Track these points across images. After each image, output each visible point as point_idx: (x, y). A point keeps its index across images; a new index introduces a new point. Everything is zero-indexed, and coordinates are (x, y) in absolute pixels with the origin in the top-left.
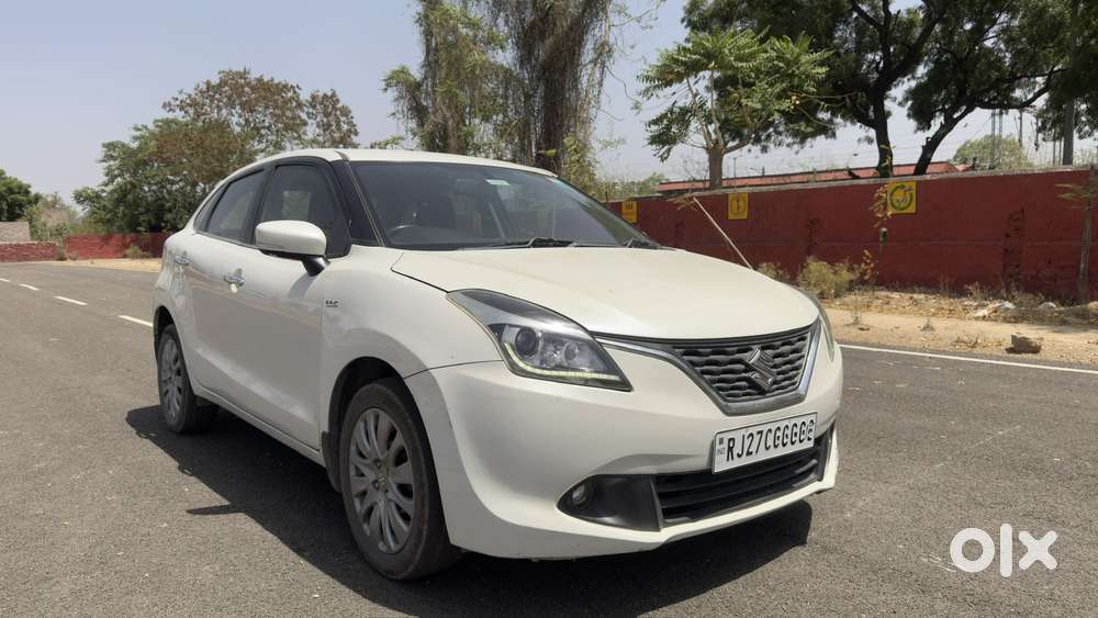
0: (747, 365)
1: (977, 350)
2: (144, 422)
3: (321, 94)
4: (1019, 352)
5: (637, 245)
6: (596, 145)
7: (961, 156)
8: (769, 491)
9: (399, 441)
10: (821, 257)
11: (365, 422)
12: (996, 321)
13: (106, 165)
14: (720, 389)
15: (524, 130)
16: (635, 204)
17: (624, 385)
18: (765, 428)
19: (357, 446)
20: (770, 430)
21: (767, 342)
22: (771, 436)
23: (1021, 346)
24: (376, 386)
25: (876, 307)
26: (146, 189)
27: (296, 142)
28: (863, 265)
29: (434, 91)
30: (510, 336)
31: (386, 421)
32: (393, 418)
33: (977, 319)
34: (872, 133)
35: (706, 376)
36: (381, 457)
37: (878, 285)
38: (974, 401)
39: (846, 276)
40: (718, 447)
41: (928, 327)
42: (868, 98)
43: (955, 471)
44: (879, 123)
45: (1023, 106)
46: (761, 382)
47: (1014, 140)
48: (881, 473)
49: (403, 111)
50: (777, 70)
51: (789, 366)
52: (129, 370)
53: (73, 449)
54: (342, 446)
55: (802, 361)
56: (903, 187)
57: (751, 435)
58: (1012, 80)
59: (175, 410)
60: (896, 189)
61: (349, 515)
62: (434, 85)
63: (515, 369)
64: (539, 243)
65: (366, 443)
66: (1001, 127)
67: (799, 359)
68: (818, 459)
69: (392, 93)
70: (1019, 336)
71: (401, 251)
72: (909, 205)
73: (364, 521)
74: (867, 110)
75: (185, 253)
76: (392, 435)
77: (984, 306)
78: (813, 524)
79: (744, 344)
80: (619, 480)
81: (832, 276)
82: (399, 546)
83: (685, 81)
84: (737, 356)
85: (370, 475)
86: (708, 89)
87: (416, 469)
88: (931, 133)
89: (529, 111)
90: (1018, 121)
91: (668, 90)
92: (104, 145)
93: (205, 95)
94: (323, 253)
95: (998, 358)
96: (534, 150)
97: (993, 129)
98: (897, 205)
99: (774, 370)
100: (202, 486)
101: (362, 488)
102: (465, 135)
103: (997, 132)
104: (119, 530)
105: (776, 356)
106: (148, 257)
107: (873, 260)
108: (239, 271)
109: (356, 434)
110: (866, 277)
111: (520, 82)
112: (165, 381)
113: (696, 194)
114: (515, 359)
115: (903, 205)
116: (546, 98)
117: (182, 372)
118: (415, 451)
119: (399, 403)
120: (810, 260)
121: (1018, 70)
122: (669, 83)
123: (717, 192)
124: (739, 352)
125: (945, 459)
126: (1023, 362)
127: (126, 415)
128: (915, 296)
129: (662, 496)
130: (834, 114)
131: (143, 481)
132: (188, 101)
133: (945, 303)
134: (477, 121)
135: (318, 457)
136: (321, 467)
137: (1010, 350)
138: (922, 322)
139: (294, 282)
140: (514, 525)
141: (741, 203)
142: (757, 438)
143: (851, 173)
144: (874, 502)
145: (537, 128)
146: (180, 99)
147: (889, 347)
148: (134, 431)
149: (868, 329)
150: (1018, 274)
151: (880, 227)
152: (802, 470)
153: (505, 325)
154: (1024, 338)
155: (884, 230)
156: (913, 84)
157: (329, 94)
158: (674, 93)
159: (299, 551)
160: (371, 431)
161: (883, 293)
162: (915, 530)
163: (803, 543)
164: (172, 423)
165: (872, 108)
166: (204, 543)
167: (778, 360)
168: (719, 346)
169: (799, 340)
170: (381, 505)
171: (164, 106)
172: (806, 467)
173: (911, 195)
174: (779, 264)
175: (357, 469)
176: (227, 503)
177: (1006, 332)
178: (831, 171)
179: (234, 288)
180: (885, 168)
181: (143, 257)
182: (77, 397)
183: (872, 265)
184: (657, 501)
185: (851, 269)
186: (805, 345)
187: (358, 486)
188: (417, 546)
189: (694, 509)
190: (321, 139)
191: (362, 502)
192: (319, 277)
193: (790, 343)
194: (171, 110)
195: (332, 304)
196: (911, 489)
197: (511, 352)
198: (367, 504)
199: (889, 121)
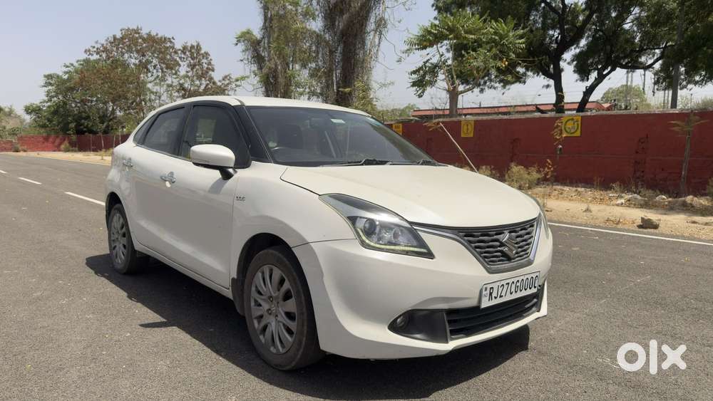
0: (501, 243)
1: (620, 226)
2: (99, 265)
3: (189, 45)
4: (646, 228)
5: (426, 163)
6: (374, 85)
7: (606, 97)
8: (510, 318)
9: (287, 285)
10: (519, 164)
11: (263, 273)
12: (629, 207)
13: (46, 89)
14: (485, 257)
15: (329, 74)
16: (401, 125)
17: (430, 255)
18: (510, 281)
19: (256, 287)
20: (513, 282)
21: (512, 228)
22: (514, 286)
23: (647, 224)
24: (270, 251)
25: (554, 196)
26: (73, 105)
27: (175, 76)
28: (546, 169)
29: (269, 47)
30: (361, 224)
31: (277, 273)
32: (282, 271)
33: (618, 205)
34: (552, 82)
35: (477, 250)
36: (273, 295)
37: (555, 182)
38: (620, 259)
39: (535, 175)
40: (484, 293)
41: (587, 210)
42: (549, 60)
43: (613, 304)
44: (556, 76)
45: (646, 68)
46: (509, 253)
47: (639, 88)
48: (568, 305)
49: (248, 59)
50: (494, 41)
51: (524, 243)
52: (80, 230)
53: (56, 284)
54: (245, 287)
55: (532, 240)
56: (572, 119)
57: (503, 285)
58: (642, 51)
59: (121, 259)
60: (568, 120)
61: (250, 329)
62: (269, 43)
63: (363, 244)
64: (368, 163)
65: (264, 287)
66: (632, 80)
67: (530, 238)
68: (538, 299)
69: (241, 47)
70: (646, 218)
71: (286, 167)
72: (576, 131)
73: (261, 334)
74: (549, 67)
75: (130, 159)
76: (282, 282)
77: (622, 197)
78: (531, 337)
79: (499, 230)
80: (425, 312)
81: (526, 176)
82: (284, 351)
83: (435, 46)
84: (495, 237)
85: (266, 306)
86: (448, 50)
87: (299, 304)
88: (589, 83)
89: (332, 61)
90: (643, 77)
91: (425, 52)
92: (45, 76)
93: (113, 45)
94: (232, 165)
95: (633, 232)
96: (335, 88)
97: (627, 82)
98: (569, 131)
99: (516, 245)
100: (145, 309)
101: (259, 313)
102: (290, 76)
103: (629, 83)
104: (100, 337)
105: (518, 237)
106: (75, 151)
107: (553, 166)
108: (172, 173)
109: (255, 279)
110: (548, 177)
111: (327, 43)
112: (114, 241)
113: (441, 120)
114: (364, 238)
115: (572, 131)
116: (344, 53)
117: (127, 235)
118: (298, 292)
119: (287, 262)
120: (513, 165)
121: (644, 44)
122: (425, 48)
123: (454, 119)
124: (496, 234)
125: (606, 297)
126: (647, 235)
127: (85, 261)
128: (579, 189)
129: (450, 322)
130: (527, 69)
131: (108, 306)
132: (101, 49)
133: (598, 194)
134: (297, 67)
135: (228, 293)
136: (231, 300)
137: (640, 227)
138: (584, 207)
139: (212, 183)
140: (362, 339)
141: (469, 127)
142: (506, 287)
143: (538, 109)
144: (566, 323)
145: (337, 73)
146: (96, 47)
147: (565, 223)
148: (93, 272)
149: (551, 211)
150: (643, 177)
151: (558, 145)
152: (528, 305)
153: (357, 217)
154: (649, 219)
155: (560, 146)
156: (578, 51)
157: (195, 44)
158: (428, 54)
159: (218, 352)
160: (267, 279)
161: (559, 187)
162: (592, 341)
163: (526, 349)
164: (119, 267)
165: (552, 66)
166: (156, 346)
167: (519, 239)
168: (485, 231)
169: (530, 227)
170: (273, 324)
171: (86, 51)
172: (531, 304)
173: (578, 124)
174: (493, 167)
175: (256, 301)
176: (165, 320)
177: (638, 214)
178: (523, 106)
179: (168, 184)
180: (559, 105)
181: (72, 151)
182: (51, 249)
183: (552, 169)
184: (447, 324)
185: (539, 172)
186: (533, 230)
187: (256, 312)
188: (298, 350)
189: (467, 330)
190: (190, 74)
191: (259, 322)
192: (230, 181)
193: (525, 229)
194: (90, 54)
195: (241, 199)
196: (588, 315)
197: (361, 234)
198: (262, 324)
199: (563, 74)
